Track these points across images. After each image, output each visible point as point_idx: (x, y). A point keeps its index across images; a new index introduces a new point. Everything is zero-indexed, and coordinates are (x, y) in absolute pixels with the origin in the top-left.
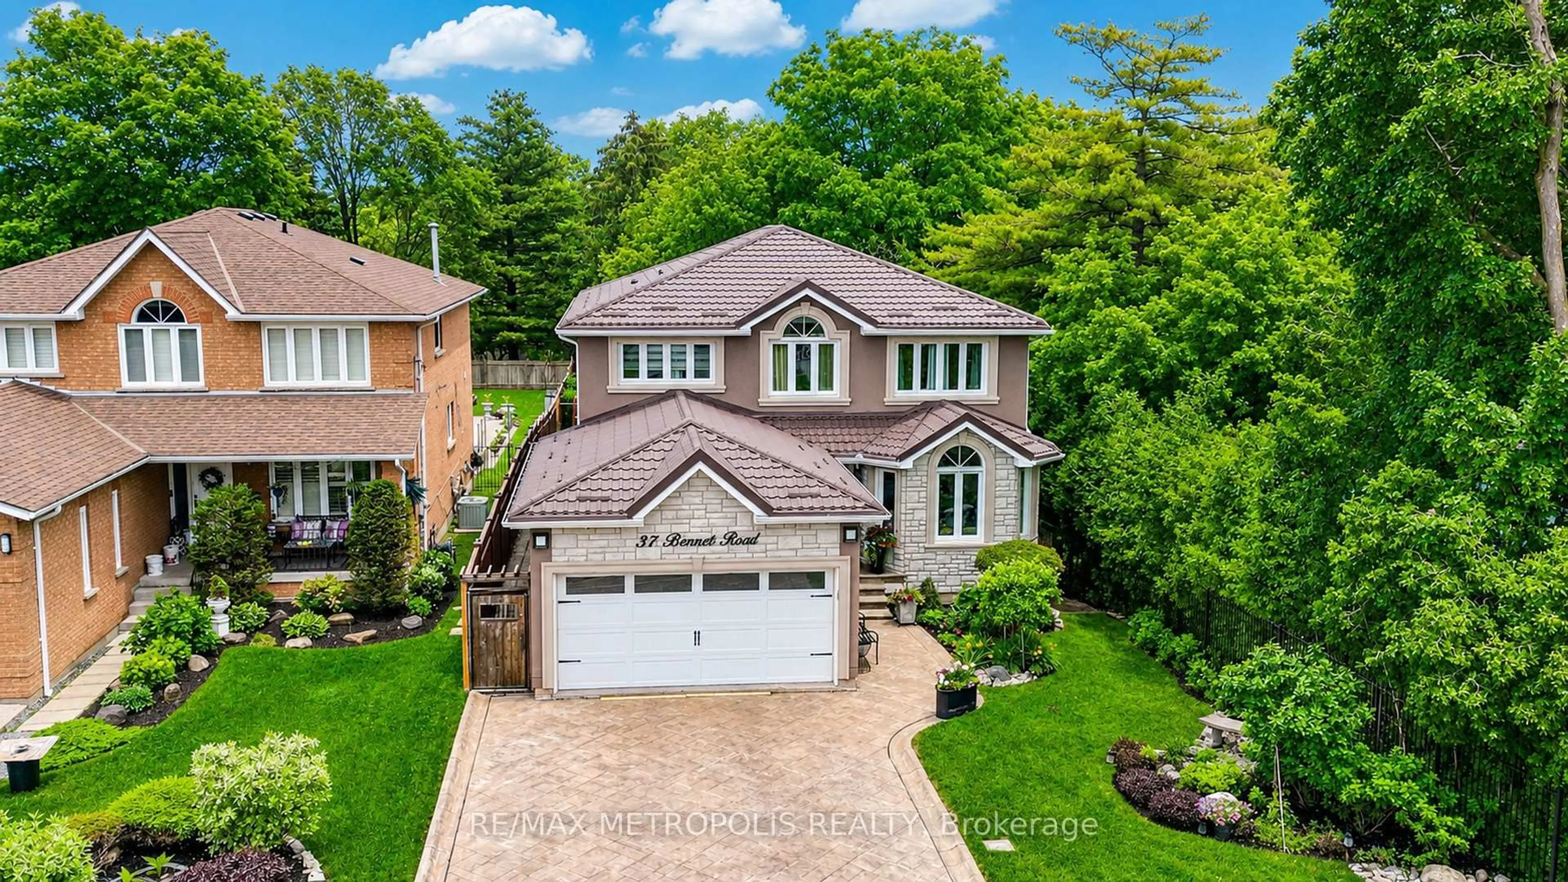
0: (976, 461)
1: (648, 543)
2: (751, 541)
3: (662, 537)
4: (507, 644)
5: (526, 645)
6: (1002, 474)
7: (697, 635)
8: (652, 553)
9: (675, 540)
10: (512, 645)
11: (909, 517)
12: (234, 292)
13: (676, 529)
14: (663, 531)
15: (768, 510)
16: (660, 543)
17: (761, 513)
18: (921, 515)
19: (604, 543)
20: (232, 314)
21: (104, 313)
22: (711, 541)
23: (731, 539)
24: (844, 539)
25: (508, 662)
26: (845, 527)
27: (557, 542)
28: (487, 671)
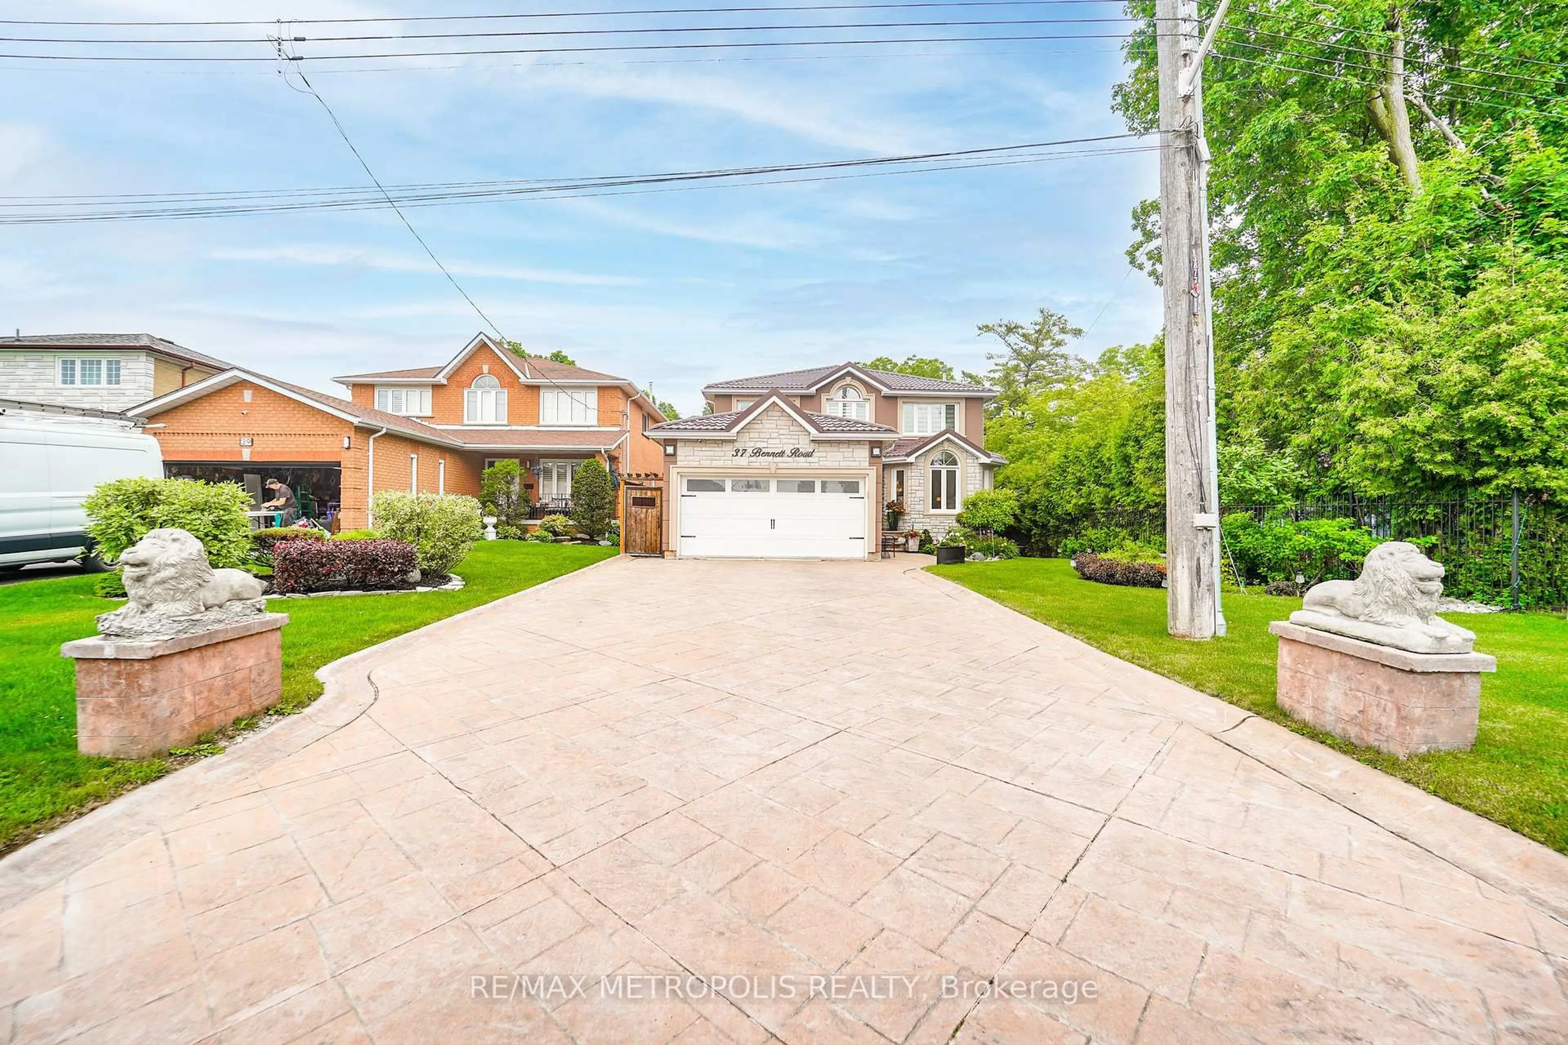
0: (954, 462)
1: (739, 454)
2: (809, 455)
3: (750, 450)
4: (649, 524)
5: (660, 526)
6: (971, 470)
7: (773, 522)
8: (743, 461)
9: (758, 452)
10: (652, 523)
11: (913, 495)
12: (527, 372)
13: (759, 445)
14: (750, 446)
15: (820, 430)
16: (747, 455)
17: (816, 432)
18: (920, 494)
19: (712, 453)
20: (523, 379)
21: (458, 382)
22: (782, 454)
23: (796, 453)
24: (872, 456)
25: (648, 536)
26: (873, 444)
27: (682, 451)
28: (635, 541)
